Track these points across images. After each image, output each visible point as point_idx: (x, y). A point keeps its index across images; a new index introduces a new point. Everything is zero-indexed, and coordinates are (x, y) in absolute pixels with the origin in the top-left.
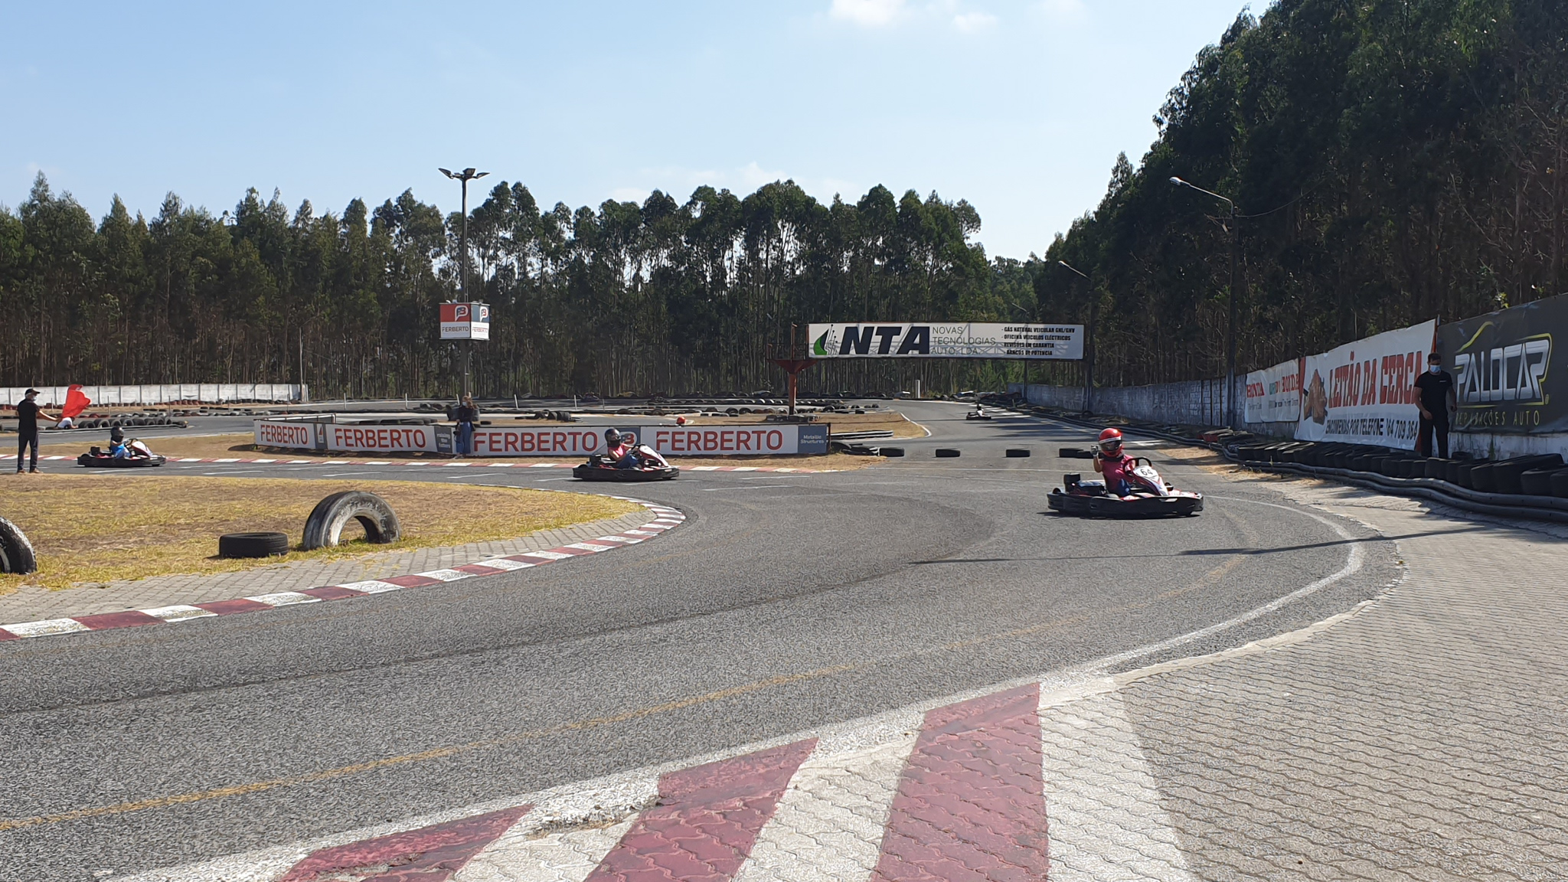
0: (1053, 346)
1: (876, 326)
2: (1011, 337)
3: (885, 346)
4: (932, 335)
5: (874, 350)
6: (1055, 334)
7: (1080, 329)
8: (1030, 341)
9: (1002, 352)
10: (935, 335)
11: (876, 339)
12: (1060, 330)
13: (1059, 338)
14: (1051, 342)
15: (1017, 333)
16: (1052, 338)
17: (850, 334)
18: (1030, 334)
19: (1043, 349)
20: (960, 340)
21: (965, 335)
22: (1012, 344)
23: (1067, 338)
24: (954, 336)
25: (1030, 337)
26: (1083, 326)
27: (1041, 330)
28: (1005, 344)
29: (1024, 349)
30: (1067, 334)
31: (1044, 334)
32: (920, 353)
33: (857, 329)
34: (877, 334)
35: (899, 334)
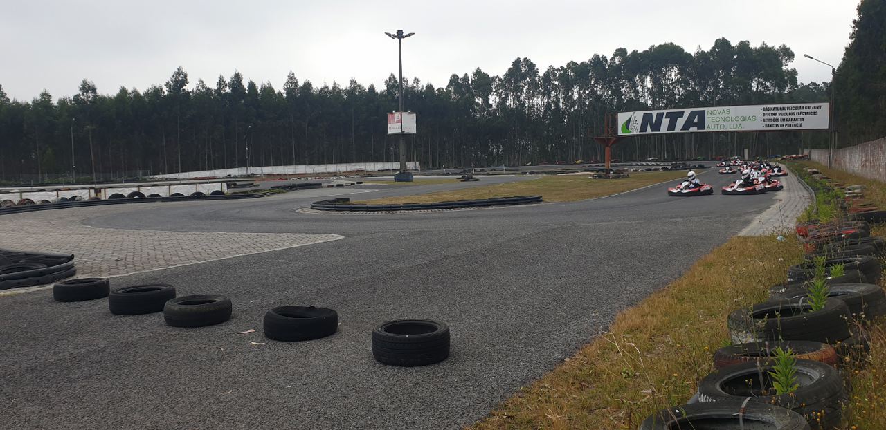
0: (803, 119)
1: (665, 111)
2: (769, 114)
3: (672, 126)
4: (707, 116)
5: (664, 129)
6: (805, 111)
7: (825, 107)
8: (784, 117)
9: (760, 126)
10: (710, 116)
11: (666, 122)
12: (809, 108)
13: (808, 113)
14: (801, 117)
15: (773, 112)
16: (801, 114)
17: (647, 118)
18: (784, 111)
19: (795, 122)
20: (728, 119)
21: (732, 115)
22: (769, 120)
23: (816, 113)
24: (724, 116)
25: (784, 114)
26: (828, 104)
27: (793, 108)
28: (764, 120)
29: (780, 123)
30: (815, 110)
31: (795, 111)
32: (698, 129)
33: (651, 114)
34: (666, 117)
35: (682, 117)
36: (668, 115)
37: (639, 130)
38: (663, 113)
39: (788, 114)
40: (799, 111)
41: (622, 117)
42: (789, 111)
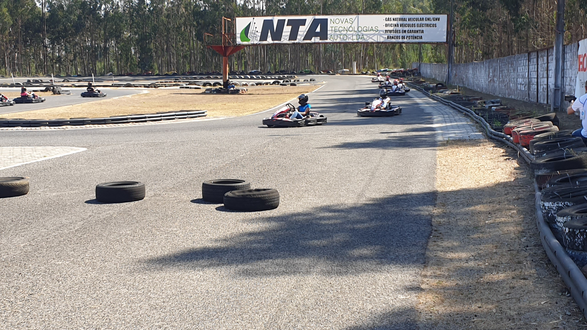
0: (423, 32)
1: (287, 18)
2: (391, 25)
3: (293, 35)
4: (330, 26)
6: (424, 22)
7: (444, 18)
8: (405, 28)
9: (383, 38)
10: (332, 25)
11: (287, 30)
12: (428, 19)
13: (427, 25)
14: (421, 28)
15: (395, 22)
16: (421, 25)
17: (267, 25)
18: (405, 22)
19: (416, 35)
20: (351, 29)
21: (355, 25)
22: (390, 31)
23: (435, 25)
24: (347, 25)
25: (405, 25)
26: (445, 16)
27: (413, 19)
28: (386, 31)
29: (401, 34)
30: (434, 22)
31: (416, 22)
32: (320, 39)
33: (272, 21)
34: (287, 25)
35: (304, 25)
36: (290, 22)
37: (259, 39)
38: (285, 20)
39: (409, 25)
40: (419, 22)
41: (241, 23)
42: (411, 23)
